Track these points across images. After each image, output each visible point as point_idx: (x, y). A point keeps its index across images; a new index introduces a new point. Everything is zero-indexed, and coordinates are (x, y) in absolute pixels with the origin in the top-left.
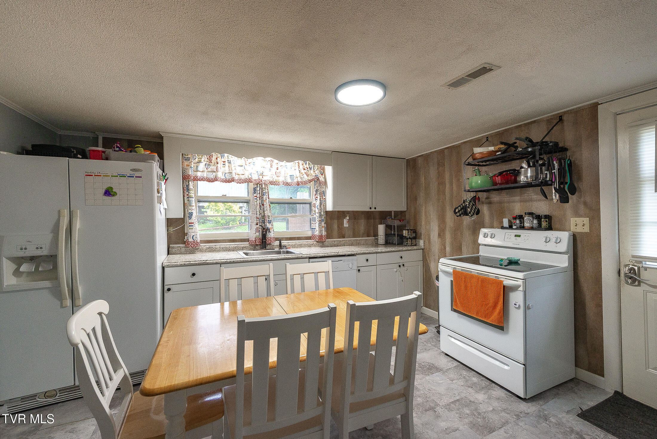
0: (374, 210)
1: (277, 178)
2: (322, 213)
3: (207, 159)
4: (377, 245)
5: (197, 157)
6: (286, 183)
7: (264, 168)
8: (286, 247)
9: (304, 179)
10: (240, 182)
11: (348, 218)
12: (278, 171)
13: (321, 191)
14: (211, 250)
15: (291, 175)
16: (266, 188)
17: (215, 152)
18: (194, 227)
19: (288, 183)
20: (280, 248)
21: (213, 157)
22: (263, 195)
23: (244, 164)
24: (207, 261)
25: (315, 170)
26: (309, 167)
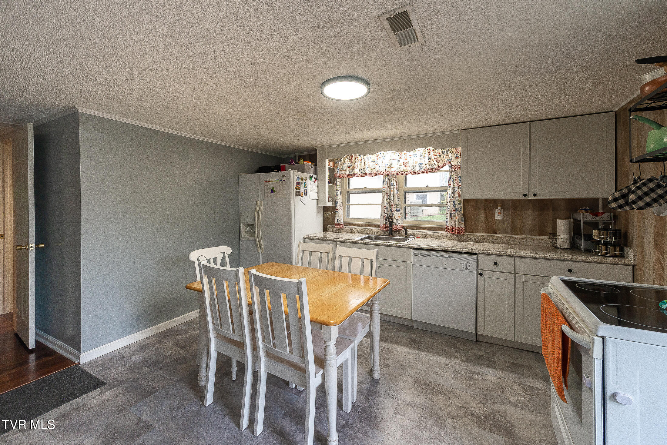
0: (532, 197)
1: (405, 168)
2: (457, 202)
3: (350, 159)
4: (556, 248)
5: (343, 160)
6: (414, 172)
7: (393, 160)
8: (413, 236)
9: (435, 165)
10: (372, 175)
11: (499, 208)
12: (406, 161)
13: (456, 177)
14: (352, 231)
15: (420, 164)
16: (394, 179)
17: (355, 153)
18: (339, 213)
19: (416, 172)
20: (406, 236)
21: (354, 157)
22: (390, 186)
23: (376, 160)
24: (328, 239)
25: (449, 153)
26: (443, 152)
